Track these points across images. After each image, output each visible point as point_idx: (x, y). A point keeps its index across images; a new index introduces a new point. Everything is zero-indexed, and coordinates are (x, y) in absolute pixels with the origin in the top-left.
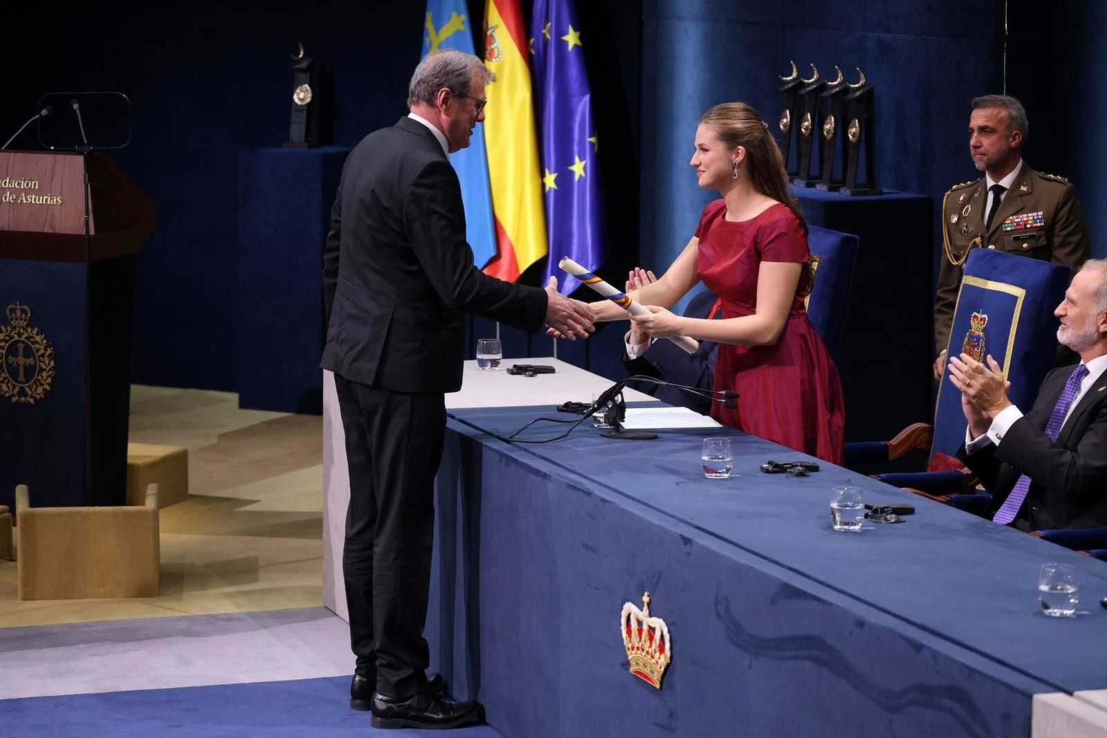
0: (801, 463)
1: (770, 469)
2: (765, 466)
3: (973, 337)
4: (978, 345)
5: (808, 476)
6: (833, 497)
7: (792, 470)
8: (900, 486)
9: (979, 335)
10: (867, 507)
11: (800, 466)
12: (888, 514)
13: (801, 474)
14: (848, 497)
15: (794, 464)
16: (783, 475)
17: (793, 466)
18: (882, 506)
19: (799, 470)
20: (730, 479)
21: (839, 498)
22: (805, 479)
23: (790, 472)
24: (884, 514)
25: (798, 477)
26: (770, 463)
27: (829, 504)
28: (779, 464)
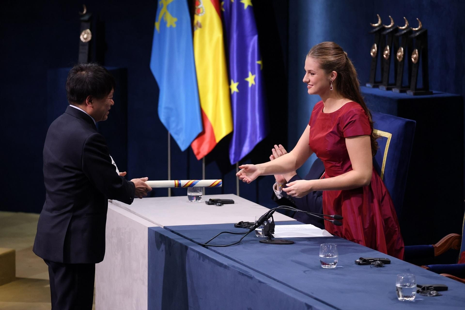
0: (379, 259)
1: (361, 262)
2: (357, 260)
5: (384, 266)
6: (398, 280)
7: (374, 263)
8: (439, 273)
10: (418, 286)
11: (379, 261)
12: (431, 291)
13: (379, 266)
14: (406, 280)
15: (375, 260)
16: (368, 266)
17: (375, 261)
18: (427, 285)
19: (378, 263)
20: (336, 268)
21: (401, 281)
22: (382, 268)
23: (372, 264)
24: (429, 291)
25: (377, 267)
26: (361, 259)
27: (395, 284)
28: (366, 259)
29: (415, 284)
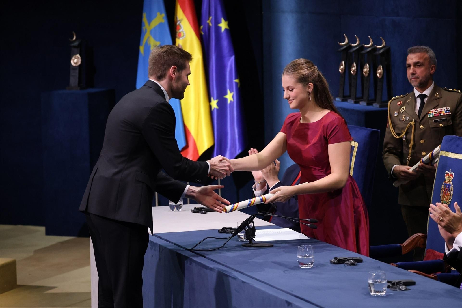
0: (352, 258)
1: (335, 262)
2: (332, 260)
3: (446, 185)
4: (450, 189)
5: (357, 265)
6: (370, 277)
7: (347, 262)
8: (408, 270)
9: (449, 184)
10: (388, 282)
11: (352, 260)
12: (400, 286)
13: (352, 264)
14: (378, 276)
15: (348, 259)
16: (343, 265)
17: (348, 260)
18: (397, 281)
19: (351, 262)
20: (313, 268)
21: (373, 277)
22: (355, 267)
23: (346, 263)
24: (398, 286)
25: (350, 266)
26: (335, 258)
27: (367, 281)
28: (340, 259)
29: (385, 280)
